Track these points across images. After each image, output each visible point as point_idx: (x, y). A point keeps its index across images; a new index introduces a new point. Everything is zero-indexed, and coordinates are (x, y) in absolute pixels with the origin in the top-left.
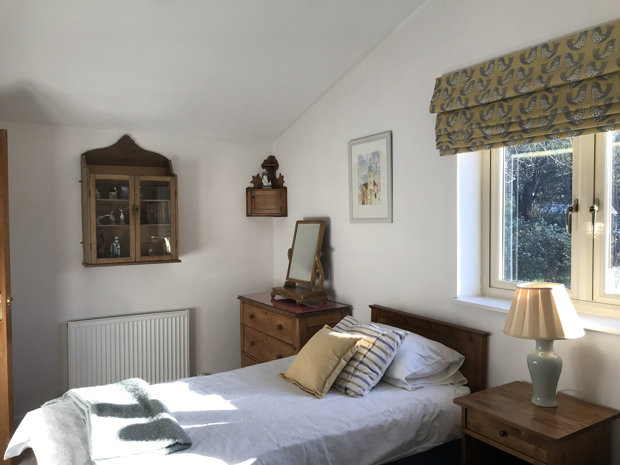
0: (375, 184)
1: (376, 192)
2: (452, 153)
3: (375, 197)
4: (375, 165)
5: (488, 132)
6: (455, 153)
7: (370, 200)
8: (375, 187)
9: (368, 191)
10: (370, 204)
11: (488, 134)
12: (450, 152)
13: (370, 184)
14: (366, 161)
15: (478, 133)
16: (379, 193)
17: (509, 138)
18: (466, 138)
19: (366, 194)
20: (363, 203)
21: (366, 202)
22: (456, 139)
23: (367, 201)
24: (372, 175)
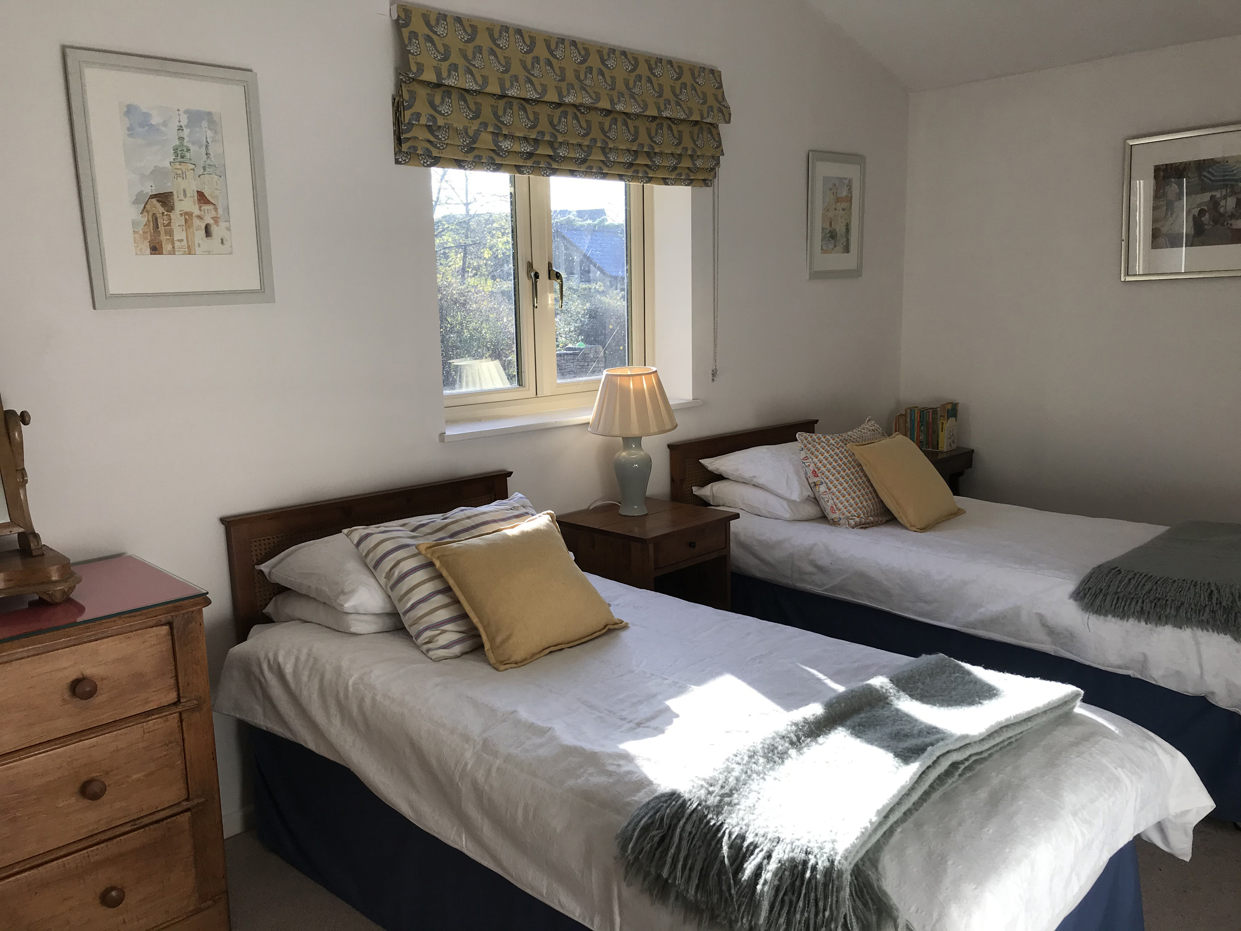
0: (202, 198)
1: (211, 222)
2: (425, 165)
3: (208, 232)
4: (201, 147)
5: (506, 145)
6: (432, 165)
7: (185, 243)
8: (206, 207)
9: (175, 216)
10: (184, 253)
11: (503, 147)
12: (422, 162)
13: (182, 197)
14: (163, 128)
15: (486, 140)
16: (223, 225)
17: (534, 163)
18: (465, 143)
19: (169, 224)
20: (155, 249)
21: (167, 247)
22: (446, 142)
23: (173, 243)
24: (190, 174)
